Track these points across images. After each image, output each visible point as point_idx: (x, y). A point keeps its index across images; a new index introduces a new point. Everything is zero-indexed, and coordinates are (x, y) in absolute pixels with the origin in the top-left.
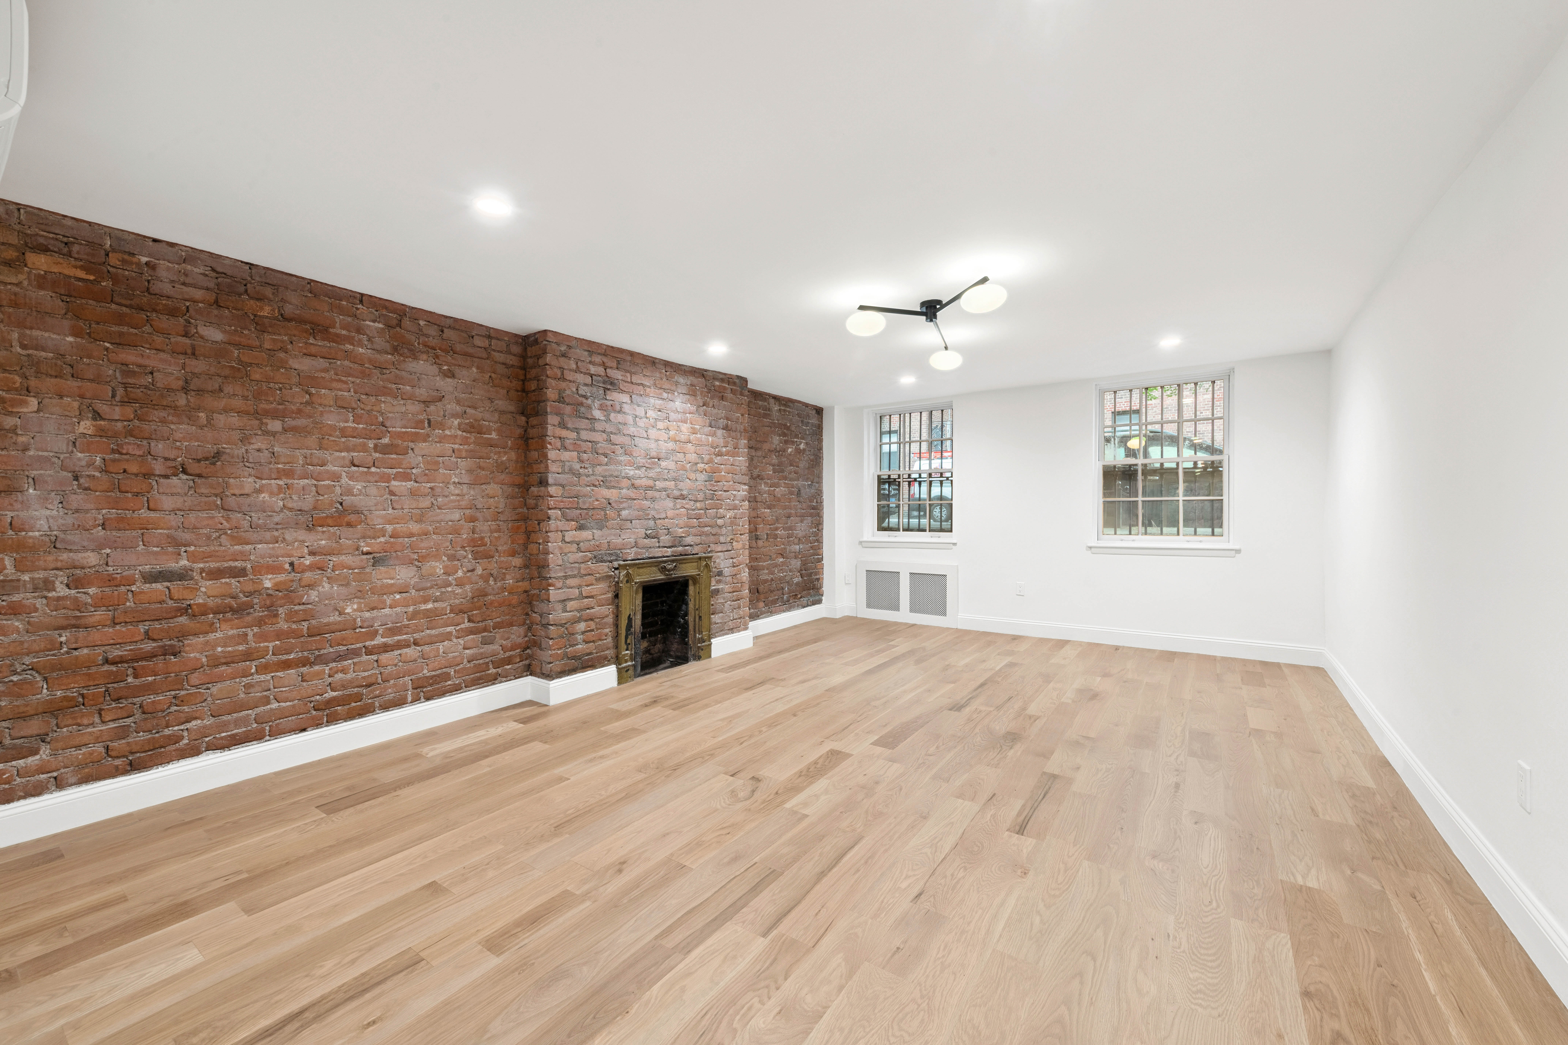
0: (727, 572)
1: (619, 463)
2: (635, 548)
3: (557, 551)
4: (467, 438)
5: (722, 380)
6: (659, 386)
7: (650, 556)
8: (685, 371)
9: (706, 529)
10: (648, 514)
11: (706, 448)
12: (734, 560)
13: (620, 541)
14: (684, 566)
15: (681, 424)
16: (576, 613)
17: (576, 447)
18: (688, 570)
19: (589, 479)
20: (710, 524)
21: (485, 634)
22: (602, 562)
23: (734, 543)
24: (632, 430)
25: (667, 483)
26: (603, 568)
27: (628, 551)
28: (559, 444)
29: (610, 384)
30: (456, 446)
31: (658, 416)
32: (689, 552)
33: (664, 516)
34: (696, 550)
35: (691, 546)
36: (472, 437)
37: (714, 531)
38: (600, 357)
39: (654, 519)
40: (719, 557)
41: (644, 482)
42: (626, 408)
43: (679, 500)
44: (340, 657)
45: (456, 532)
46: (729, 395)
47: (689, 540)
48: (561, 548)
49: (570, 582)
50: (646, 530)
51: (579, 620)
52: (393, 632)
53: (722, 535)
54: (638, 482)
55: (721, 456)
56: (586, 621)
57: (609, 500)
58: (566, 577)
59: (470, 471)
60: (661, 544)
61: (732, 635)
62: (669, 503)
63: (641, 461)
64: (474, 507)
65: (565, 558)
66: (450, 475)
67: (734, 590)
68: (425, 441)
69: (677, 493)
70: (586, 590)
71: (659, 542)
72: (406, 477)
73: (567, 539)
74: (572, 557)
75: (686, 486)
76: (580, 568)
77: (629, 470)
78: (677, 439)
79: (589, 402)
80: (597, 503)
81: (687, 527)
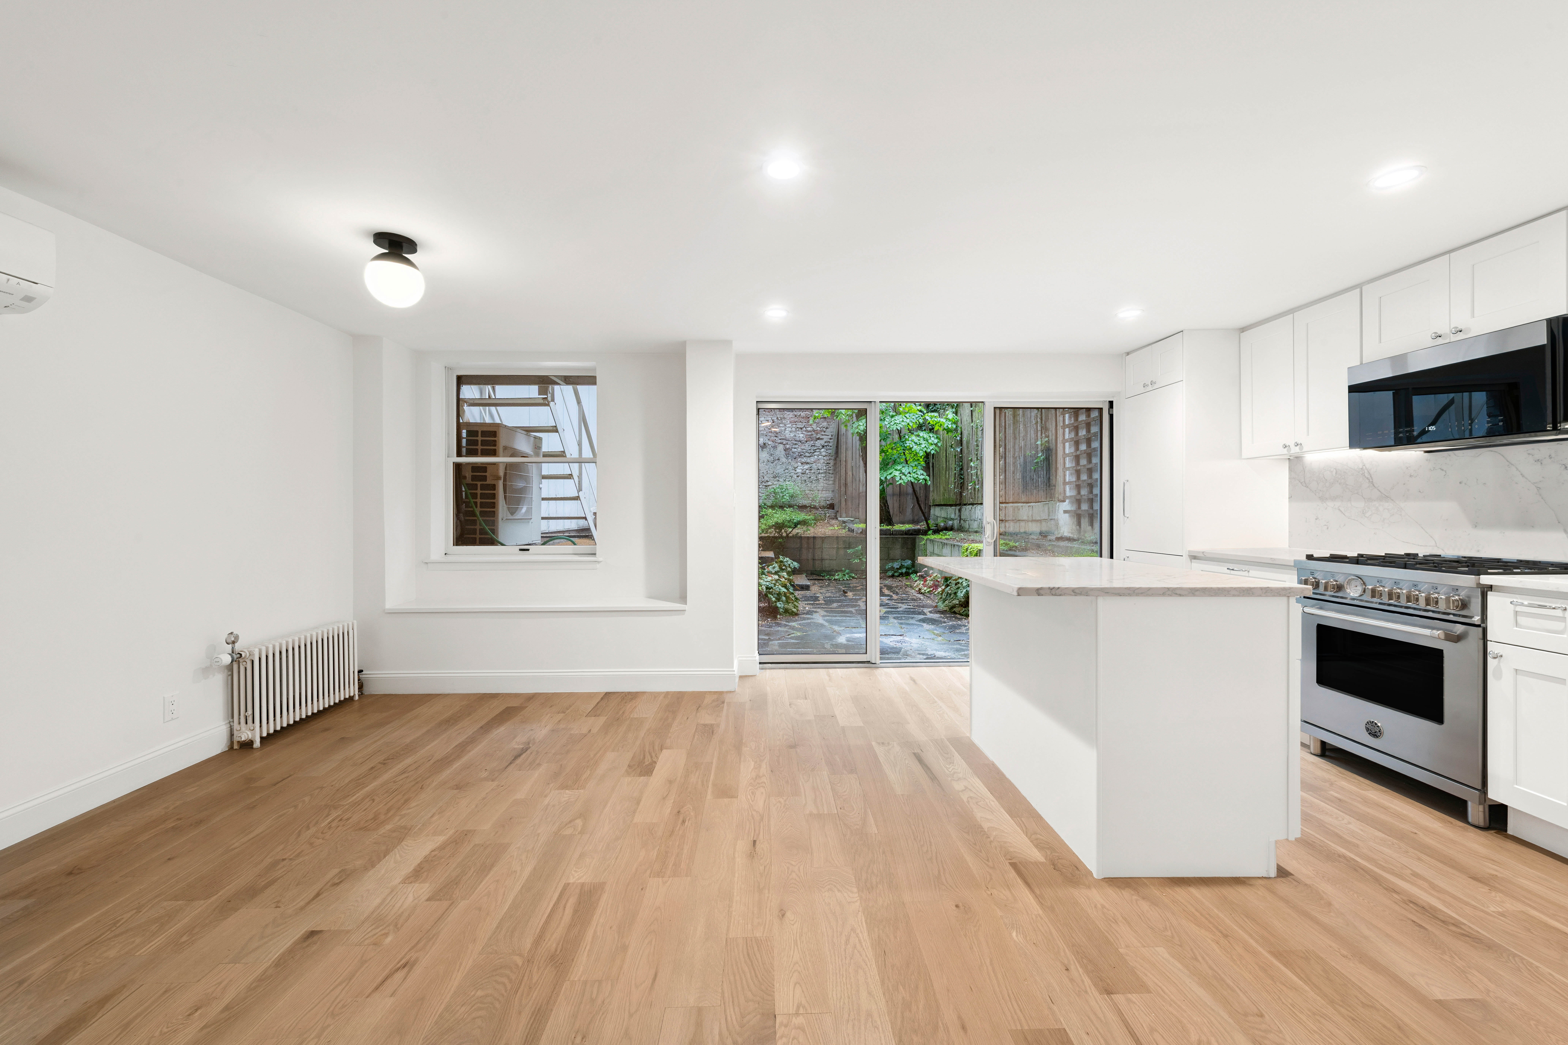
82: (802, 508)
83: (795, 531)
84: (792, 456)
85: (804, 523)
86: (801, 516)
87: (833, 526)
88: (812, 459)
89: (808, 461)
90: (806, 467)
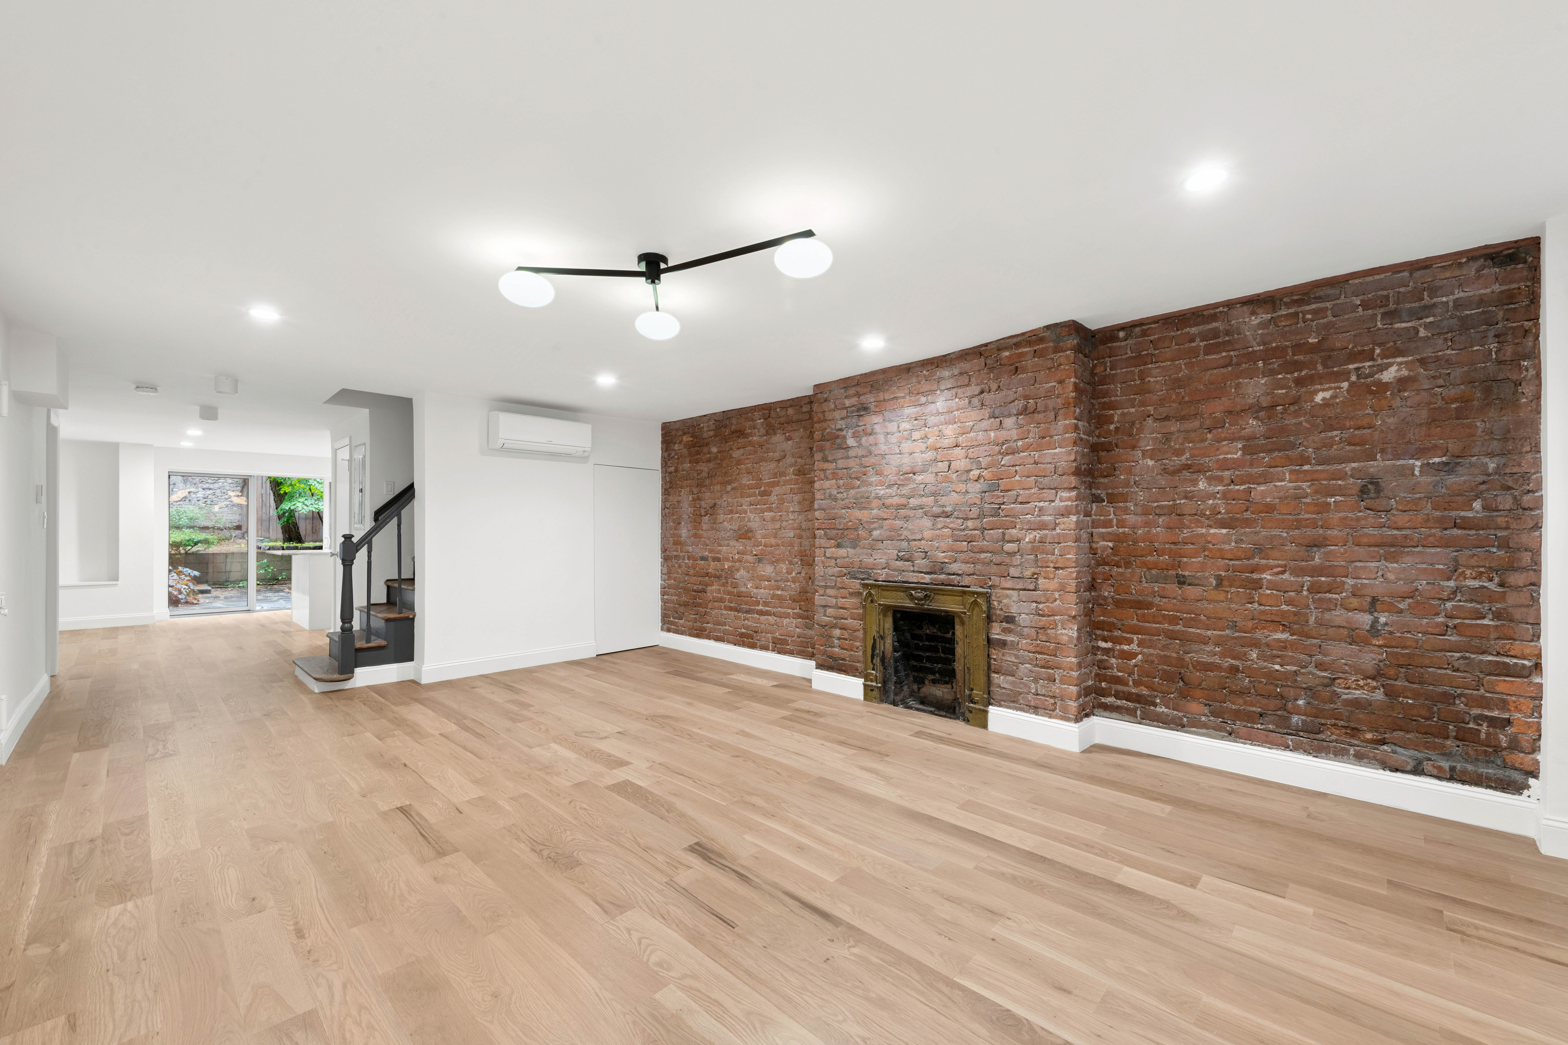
0: (1024, 619)
1: (870, 484)
2: (886, 570)
3: (820, 564)
4: (797, 479)
5: (1017, 345)
6: (915, 392)
7: (904, 580)
8: (951, 360)
9: (983, 556)
10: (901, 535)
11: (986, 448)
12: (1041, 606)
13: (871, 560)
14: (940, 597)
15: (944, 427)
16: (832, 619)
17: (835, 476)
18: (949, 605)
19: (844, 502)
20: (990, 549)
21: (807, 621)
22: (855, 578)
23: (1041, 581)
24: (883, 448)
25: (924, 499)
26: (856, 585)
27: (879, 571)
28: (822, 476)
29: (863, 409)
30: (792, 486)
31: (914, 426)
32: (956, 583)
33: (920, 537)
34: (966, 581)
35: (958, 575)
36: (800, 478)
37: (997, 559)
38: (854, 388)
39: (908, 541)
40: (1007, 596)
41: (896, 500)
42: (877, 428)
43: (941, 519)
44: (747, 612)
45: (792, 545)
46: (1030, 362)
47: (955, 567)
48: (823, 562)
49: (830, 591)
50: (899, 552)
51: (834, 626)
52: (766, 604)
53: (1014, 566)
54: (889, 501)
55: (1013, 453)
56: (840, 629)
57: (861, 520)
58: (826, 587)
59: (799, 503)
60: (916, 569)
61: (1033, 716)
62: (927, 522)
63: (892, 478)
64: (800, 528)
65: (826, 570)
66: (789, 506)
67: (1038, 649)
68: (778, 486)
69: (936, 510)
70: (841, 601)
71: (913, 566)
72: (770, 510)
73: (828, 555)
74: (830, 571)
75: (950, 501)
76: (836, 581)
77: (880, 490)
78: (938, 446)
79: (844, 433)
80: (850, 524)
81: (953, 551)
82: (205, 528)
83: (195, 549)
84: (191, 482)
85: (206, 542)
86: (202, 536)
87: (240, 544)
88: (216, 486)
89: (211, 486)
90: (209, 492)
